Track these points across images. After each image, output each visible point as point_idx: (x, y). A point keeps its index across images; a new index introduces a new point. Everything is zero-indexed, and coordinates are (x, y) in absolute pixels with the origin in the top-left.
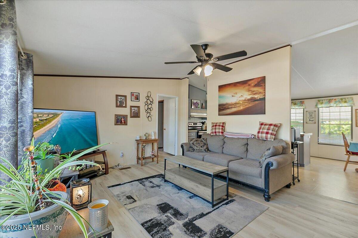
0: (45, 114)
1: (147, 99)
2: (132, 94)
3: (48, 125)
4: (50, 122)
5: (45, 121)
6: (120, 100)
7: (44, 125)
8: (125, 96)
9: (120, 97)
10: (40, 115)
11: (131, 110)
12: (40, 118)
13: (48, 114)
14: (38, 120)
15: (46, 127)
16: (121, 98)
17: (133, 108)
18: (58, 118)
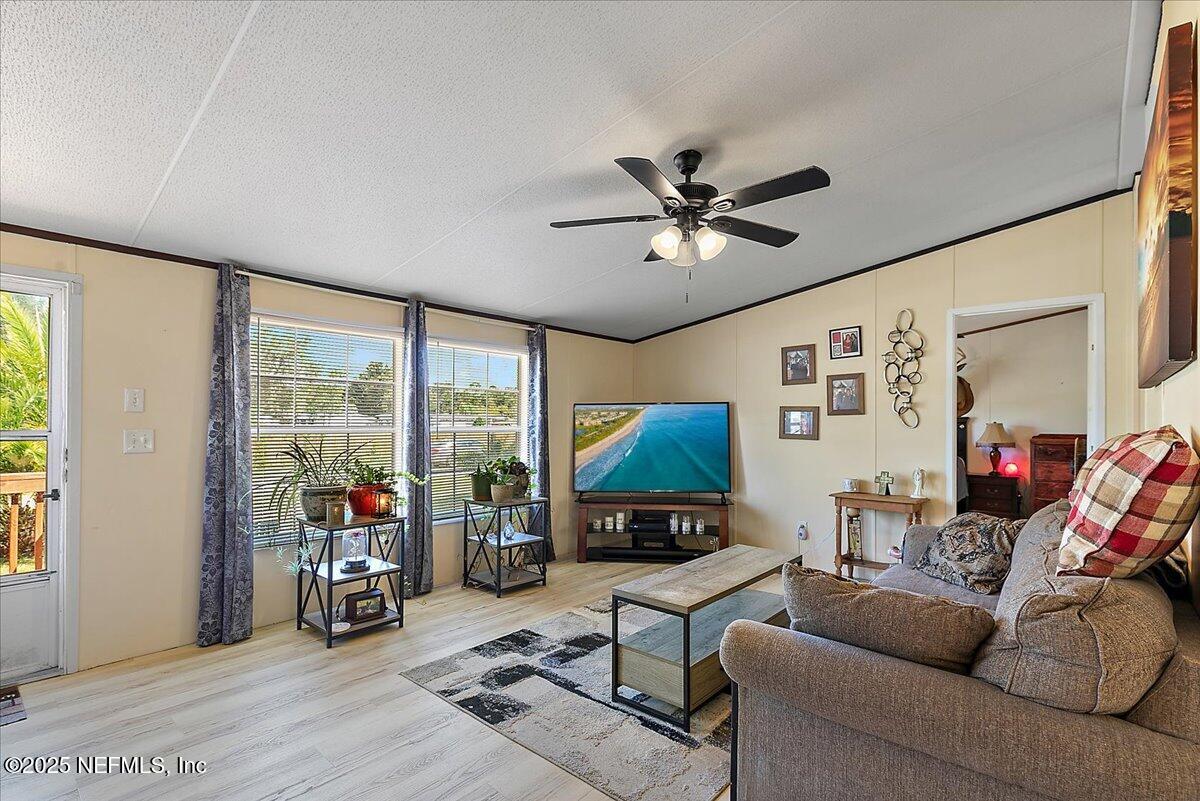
0: (613, 411)
1: (897, 343)
2: (834, 335)
3: (617, 433)
4: (621, 425)
5: (611, 425)
6: (793, 362)
7: (608, 433)
8: (812, 348)
9: (793, 354)
10: (602, 413)
11: (830, 388)
12: (602, 419)
13: (619, 411)
14: (599, 422)
15: (613, 436)
16: (797, 356)
17: (837, 383)
18: (637, 417)
